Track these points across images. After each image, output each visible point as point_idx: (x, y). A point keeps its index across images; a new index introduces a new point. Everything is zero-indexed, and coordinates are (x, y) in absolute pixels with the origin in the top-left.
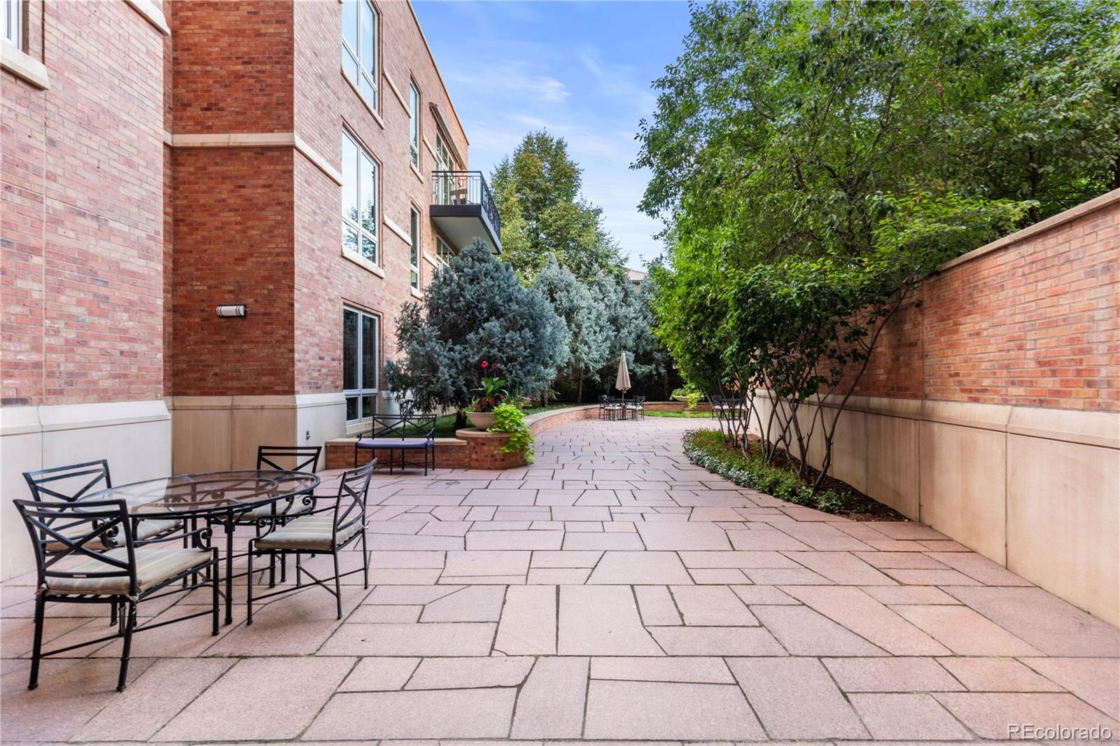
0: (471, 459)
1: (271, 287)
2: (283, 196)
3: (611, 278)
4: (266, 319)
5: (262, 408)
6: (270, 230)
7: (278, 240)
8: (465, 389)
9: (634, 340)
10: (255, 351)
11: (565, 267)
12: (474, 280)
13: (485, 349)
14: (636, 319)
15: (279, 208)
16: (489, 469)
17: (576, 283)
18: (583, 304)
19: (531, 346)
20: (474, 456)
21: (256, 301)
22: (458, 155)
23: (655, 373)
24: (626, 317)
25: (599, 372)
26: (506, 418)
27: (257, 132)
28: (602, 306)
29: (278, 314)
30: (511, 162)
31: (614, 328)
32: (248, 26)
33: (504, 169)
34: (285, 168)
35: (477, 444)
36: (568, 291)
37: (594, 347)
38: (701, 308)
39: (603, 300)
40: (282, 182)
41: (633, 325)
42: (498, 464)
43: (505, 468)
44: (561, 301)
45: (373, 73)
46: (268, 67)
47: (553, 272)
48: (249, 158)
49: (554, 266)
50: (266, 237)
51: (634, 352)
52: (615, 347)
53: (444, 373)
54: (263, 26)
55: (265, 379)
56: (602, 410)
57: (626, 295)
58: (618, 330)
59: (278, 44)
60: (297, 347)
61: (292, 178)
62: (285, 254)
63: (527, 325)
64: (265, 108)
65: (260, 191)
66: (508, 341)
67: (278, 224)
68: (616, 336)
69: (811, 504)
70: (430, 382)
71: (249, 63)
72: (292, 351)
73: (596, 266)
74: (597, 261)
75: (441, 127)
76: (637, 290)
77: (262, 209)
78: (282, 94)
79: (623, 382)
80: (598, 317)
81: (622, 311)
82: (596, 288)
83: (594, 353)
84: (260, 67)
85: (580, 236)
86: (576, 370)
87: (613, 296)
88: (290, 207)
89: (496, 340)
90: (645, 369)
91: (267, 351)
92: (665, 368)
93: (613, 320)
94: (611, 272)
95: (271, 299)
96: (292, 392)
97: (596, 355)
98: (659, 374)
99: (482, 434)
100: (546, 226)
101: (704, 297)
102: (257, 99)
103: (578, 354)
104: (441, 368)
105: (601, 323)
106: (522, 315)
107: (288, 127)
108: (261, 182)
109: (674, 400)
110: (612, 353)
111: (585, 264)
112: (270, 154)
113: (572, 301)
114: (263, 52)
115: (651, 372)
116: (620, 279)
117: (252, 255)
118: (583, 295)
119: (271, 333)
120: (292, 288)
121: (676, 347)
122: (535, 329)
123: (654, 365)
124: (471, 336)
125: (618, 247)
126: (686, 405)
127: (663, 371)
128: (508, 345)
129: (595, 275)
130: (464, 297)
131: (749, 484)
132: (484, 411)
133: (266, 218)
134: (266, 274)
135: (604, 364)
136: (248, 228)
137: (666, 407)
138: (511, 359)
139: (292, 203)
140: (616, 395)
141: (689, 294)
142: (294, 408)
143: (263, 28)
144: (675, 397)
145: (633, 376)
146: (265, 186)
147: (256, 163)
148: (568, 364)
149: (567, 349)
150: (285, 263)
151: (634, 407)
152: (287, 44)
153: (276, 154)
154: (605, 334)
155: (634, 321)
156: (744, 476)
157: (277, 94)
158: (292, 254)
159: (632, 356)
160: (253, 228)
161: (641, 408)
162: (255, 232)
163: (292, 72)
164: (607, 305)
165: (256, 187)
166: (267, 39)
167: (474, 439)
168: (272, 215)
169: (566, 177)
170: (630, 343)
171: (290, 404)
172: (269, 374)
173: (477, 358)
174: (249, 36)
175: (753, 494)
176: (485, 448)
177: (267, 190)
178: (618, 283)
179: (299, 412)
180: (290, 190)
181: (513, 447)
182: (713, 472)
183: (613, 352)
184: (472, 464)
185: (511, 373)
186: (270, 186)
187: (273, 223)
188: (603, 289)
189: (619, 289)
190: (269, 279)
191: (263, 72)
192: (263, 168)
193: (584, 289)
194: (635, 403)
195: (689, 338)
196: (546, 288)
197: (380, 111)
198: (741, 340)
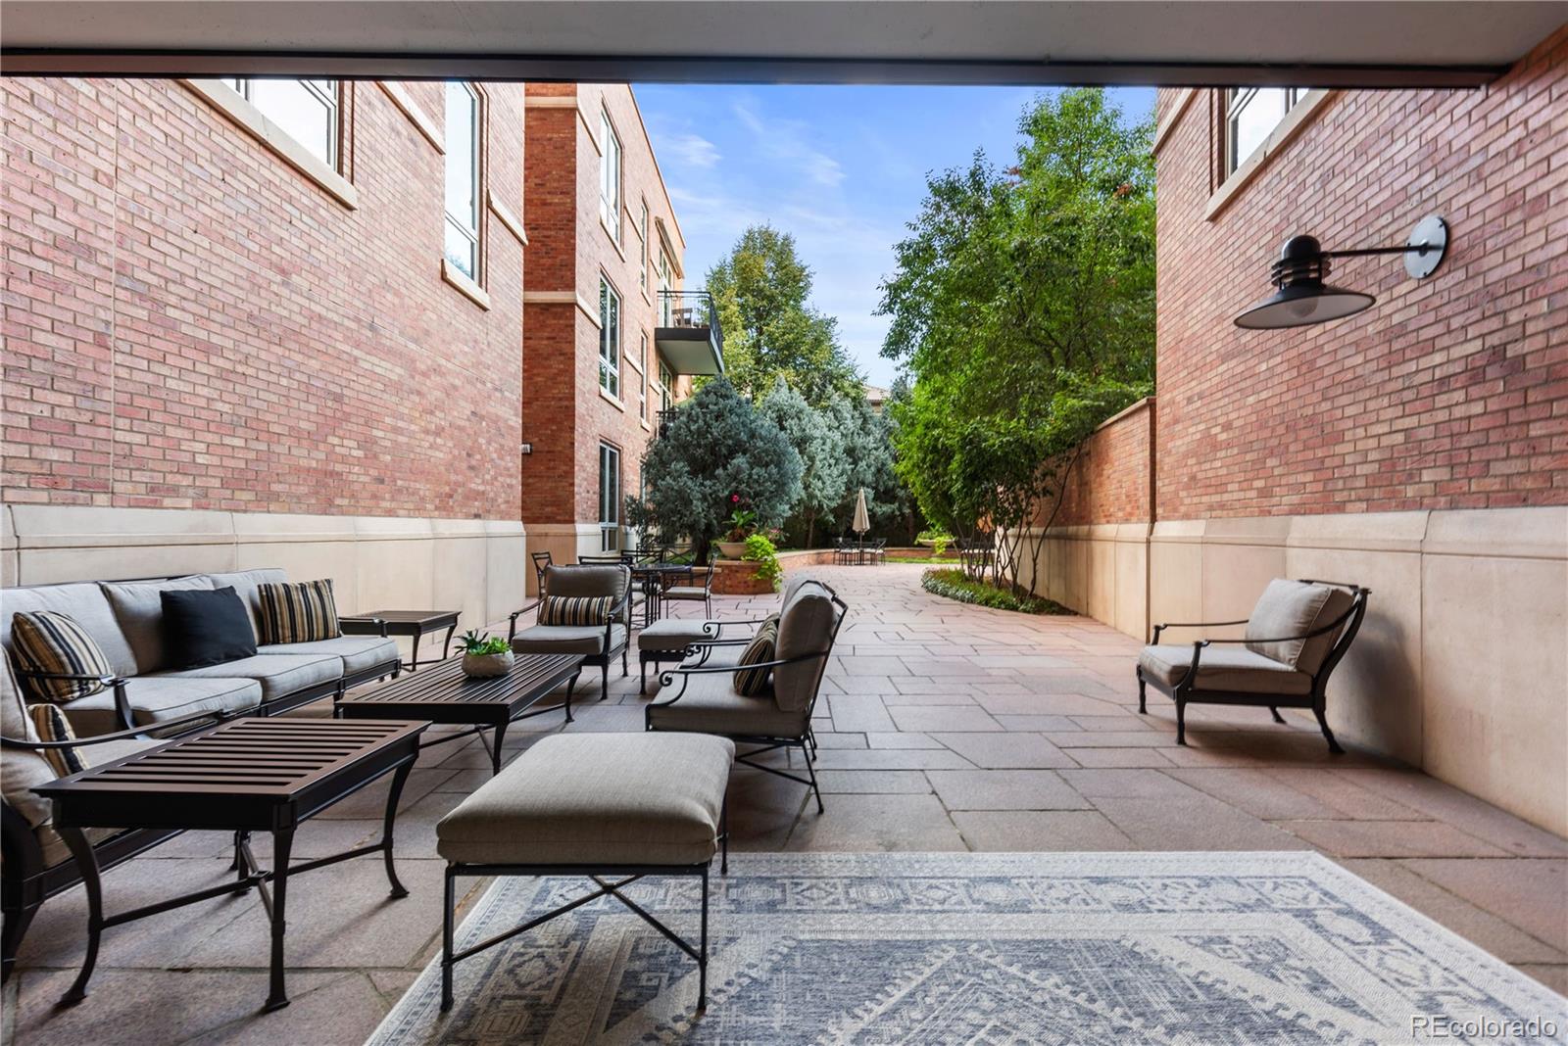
0: (725, 585)
1: (554, 428)
2: (565, 347)
3: (848, 403)
4: (549, 456)
5: (546, 535)
6: (554, 378)
7: (561, 386)
8: (715, 522)
9: (874, 475)
10: (539, 485)
11: (795, 389)
12: (719, 416)
13: (734, 484)
14: (876, 449)
15: (562, 358)
16: (742, 594)
17: (809, 409)
18: (817, 433)
19: (775, 482)
20: (728, 582)
21: (541, 440)
22: (677, 264)
23: (897, 513)
24: (865, 448)
25: (833, 511)
26: (758, 548)
27: (542, 290)
28: (837, 436)
29: (560, 452)
30: (729, 260)
31: (851, 460)
32: (535, 196)
33: (722, 271)
34: (567, 322)
35: (731, 571)
36: (799, 419)
37: (828, 482)
38: (935, 449)
39: (838, 428)
40: (564, 335)
41: (872, 457)
42: (751, 589)
43: (755, 593)
44: (792, 430)
45: (616, 207)
46: (552, 233)
47: (782, 396)
48: (536, 313)
49: (783, 390)
50: (549, 383)
51: (873, 488)
52: (852, 482)
53: (698, 506)
54: (548, 197)
55: (548, 509)
56: (837, 556)
57: (865, 421)
58: (855, 463)
59: (562, 213)
60: (577, 481)
61: (573, 331)
62: (567, 399)
63: (772, 461)
64: (549, 269)
65: (545, 342)
66: (756, 477)
67: (561, 372)
68: (853, 470)
69: (1014, 608)
70: (683, 516)
71: (536, 229)
72: (573, 485)
73: (830, 388)
74: (831, 383)
75: (665, 242)
76: (877, 414)
77: (546, 359)
78: (565, 257)
79: (862, 523)
80: (833, 449)
81: (859, 441)
82: (831, 414)
83: (829, 489)
84: (546, 233)
85: (811, 353)
86: (808, 509)
87: (849, 423)
88: (572, 357)
89: (744, 476)
90: (886, 508)
91: (550, 484)
92: (910, 507)
93: (850, 451)
94: (847, 395)
95: (554, 438)
96: (573, 522)
97: (830, 492)
98: (902, 514)
99: (736, 563)
100: (772, 341)
101: (937, 440)
102: (542, 261)
103: (810, 490)
104: (695, 502)
105: (836, 454)
106: (766, 451)
107: (571, 286)
108: (546, 334)
109: (920, 545)
110: (848, 489)
111: (817, 386)
112: (554, 310)
113: (804, 430)
114: (549, 220)
115: (893, 512)
116: (857, 403)
117: (537, 399)
118: (817, 423)
119: (554, 468)
120: (572, 429)
121: (916, 484)
122: (779, 465)
123: (897, 504)
124: (719, 471)
125: (856, 363)
126: (934, 551)
127: (907, 511)
128: (757, 481)
129: (829, 398)
130: (711, 434)
131: (971, 601)
132: (736, 541)
133: (550, 367)
134: (550, 416)
135: (839, 502)
136: (534, 375)
137: (910, 553)
138: (757, 494)
139: (574, 354)
140: (853, 538)
141: (926, 435)
142: (575, 535)
143: (549, 198)
144: (921, 540)
145: (872, 516)
146: (548, 338)
147: (541, 318)
148: (800, 501)
149: (800, 485)
150: (566, 407)
151: (873, 551)
152: (570, 213)
153: (560, 310)
154: (840, 467)
155: (874, 452)
156: (968, 595)
157: (561, 257)
158: (573, 399)
159: (871, 493)
160: (538, 375)
161: (881, 551)
162: (540, 379)
163: (574, 238)
164: (842, 435)
165: (542, 339)
166: (552, 207)
167: (727, 567)
168: (556, 364)
169: (793, 281)
170: (869, 478)
171: (571, 531)
172: (552, 505)
173: (727, 493)
174: (536, 205)
175: (973, 606)
176: (738, 575)
177: (551, 342)
178: (855, 408)
179: (579, 538)
180: (572, 342)
181: (764, 574)
182: (945, 595)
183: (851, 487)
184: (727, 589)
185: (758, 507)
186: (554, 338)
187: (556, 371)
188: (839, 415)
189: (857, 414)
190: (552, 420)
191: (548, 237)
192: (548, 322)
193: (817, 416)
194: (875, 546)
195: (926, 476)
196: (774, 415)
197: (622, 244)
198: (964, 479)
